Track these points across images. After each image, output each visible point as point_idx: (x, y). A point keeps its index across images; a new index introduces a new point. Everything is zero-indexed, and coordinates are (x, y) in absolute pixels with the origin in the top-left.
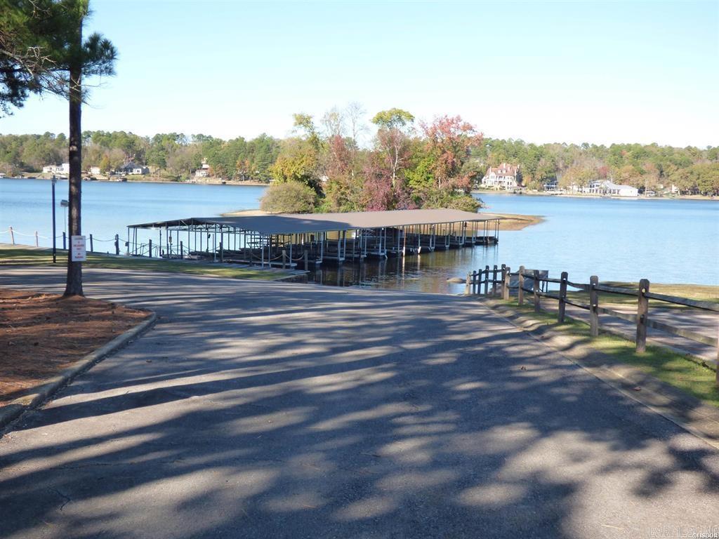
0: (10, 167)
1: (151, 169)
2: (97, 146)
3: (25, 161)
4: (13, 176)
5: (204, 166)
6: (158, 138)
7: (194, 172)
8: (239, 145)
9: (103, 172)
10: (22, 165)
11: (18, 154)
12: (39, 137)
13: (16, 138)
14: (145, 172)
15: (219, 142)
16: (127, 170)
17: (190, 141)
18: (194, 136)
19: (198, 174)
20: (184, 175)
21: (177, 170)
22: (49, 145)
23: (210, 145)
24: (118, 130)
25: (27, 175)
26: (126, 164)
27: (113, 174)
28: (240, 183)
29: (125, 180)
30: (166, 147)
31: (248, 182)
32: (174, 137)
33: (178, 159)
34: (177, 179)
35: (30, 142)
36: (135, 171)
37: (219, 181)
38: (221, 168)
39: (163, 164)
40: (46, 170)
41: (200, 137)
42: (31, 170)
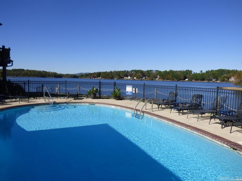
0: (118, 77)
1: (147, 77)
2: (135, 73)
3: (121, 76)
4: (119, 79)
5: (158, 77)
6: (148, 71)
7: (156, 78)
8: (166, 72)
9: (136, 78)
10: (120, 77)
11: (119, 75)
12: (123, 71)
13: (119, 71)
14: (145, 78)
15: (161, 72)
17: (154, 72)
18: (155, 70)
19: (157, 78)
20: (154, 79)
21: (152, 78)
22: (125, 73)
23: (159, 72)
24: (139, 70)
25: (121, 79)
26: (142, 76)
27: (139, 79)
28: (167, 80)
29: (141, 80)
30: (150, 73)
31: (168, 80)
32: (151, 71)
33: (152, 75)
34: (152, 80)
35: (121, 72)
36: (143, 78)
37: (162, 80)
38: (163, 77)
39: (149, 76)
40: (125, 78)
41: (156, 71)
42: (122, 78)
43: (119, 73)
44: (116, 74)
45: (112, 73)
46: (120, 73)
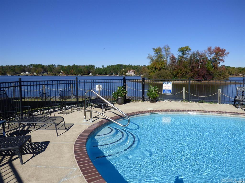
0: (13, 73)
1: (49, 73)
2: (34, 68)
3: (16, 71)
4: (14, 75)
5: (61, 72)
6: (49, 66)
7: (59, 73)
8: (69, 67)
9: (37, 74)
10: (16, 72)
11: (14, 70)
12: (19, 66)
13: (13, 66)
14: (47, 73)
15: (64, 66)
16: (43, 73)
17: (56, 67)
18: (57, 65)
19: (60, 74)
20: (57, 74)
21: (55, 73)
22: (22, 68)
23: (62, 67)
24: (39, 64)
25: (17, 75)
26: (43, 72)
27: (39, 74)
28: (71, 75)
29: (43, 75)
30: (51, 67)
31: (73, 75)
32: (53, 65)
33: (55, 70)
34: (55, 75)
35: (17, 67)
36: (45, 73)
37: (66, 75)
38: (66, 72)
39: (51, 71)
40: (22, 74)
41: (59, 65)
42: (18, 74)
43: (13, 68)
44: (10, 69)
45: (4, 68)
46: (15, 68)
